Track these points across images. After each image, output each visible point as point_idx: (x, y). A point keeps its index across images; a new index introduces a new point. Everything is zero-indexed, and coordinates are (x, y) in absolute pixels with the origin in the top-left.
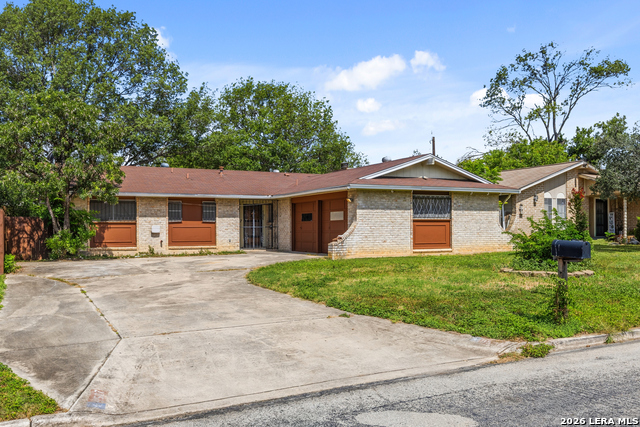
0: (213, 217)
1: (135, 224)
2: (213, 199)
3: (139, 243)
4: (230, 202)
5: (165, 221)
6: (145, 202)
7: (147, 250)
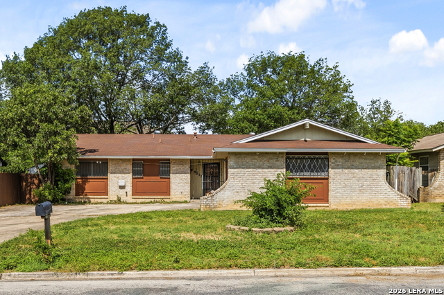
0: (168, 173)
1: (107, 179)
2: (169, 160)
3: (110, 193)
4: (182, 162)
5: (129, 177)
6: (114, 162)
7: (116, 199)
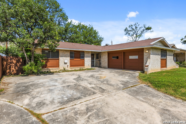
0: (83, 57)
1: (59, 59)
2: (83, 51)
3: (60, 66)
4: (88, 52)
5: (69, 58)
6: (62, 51)
7: (63, 69)
